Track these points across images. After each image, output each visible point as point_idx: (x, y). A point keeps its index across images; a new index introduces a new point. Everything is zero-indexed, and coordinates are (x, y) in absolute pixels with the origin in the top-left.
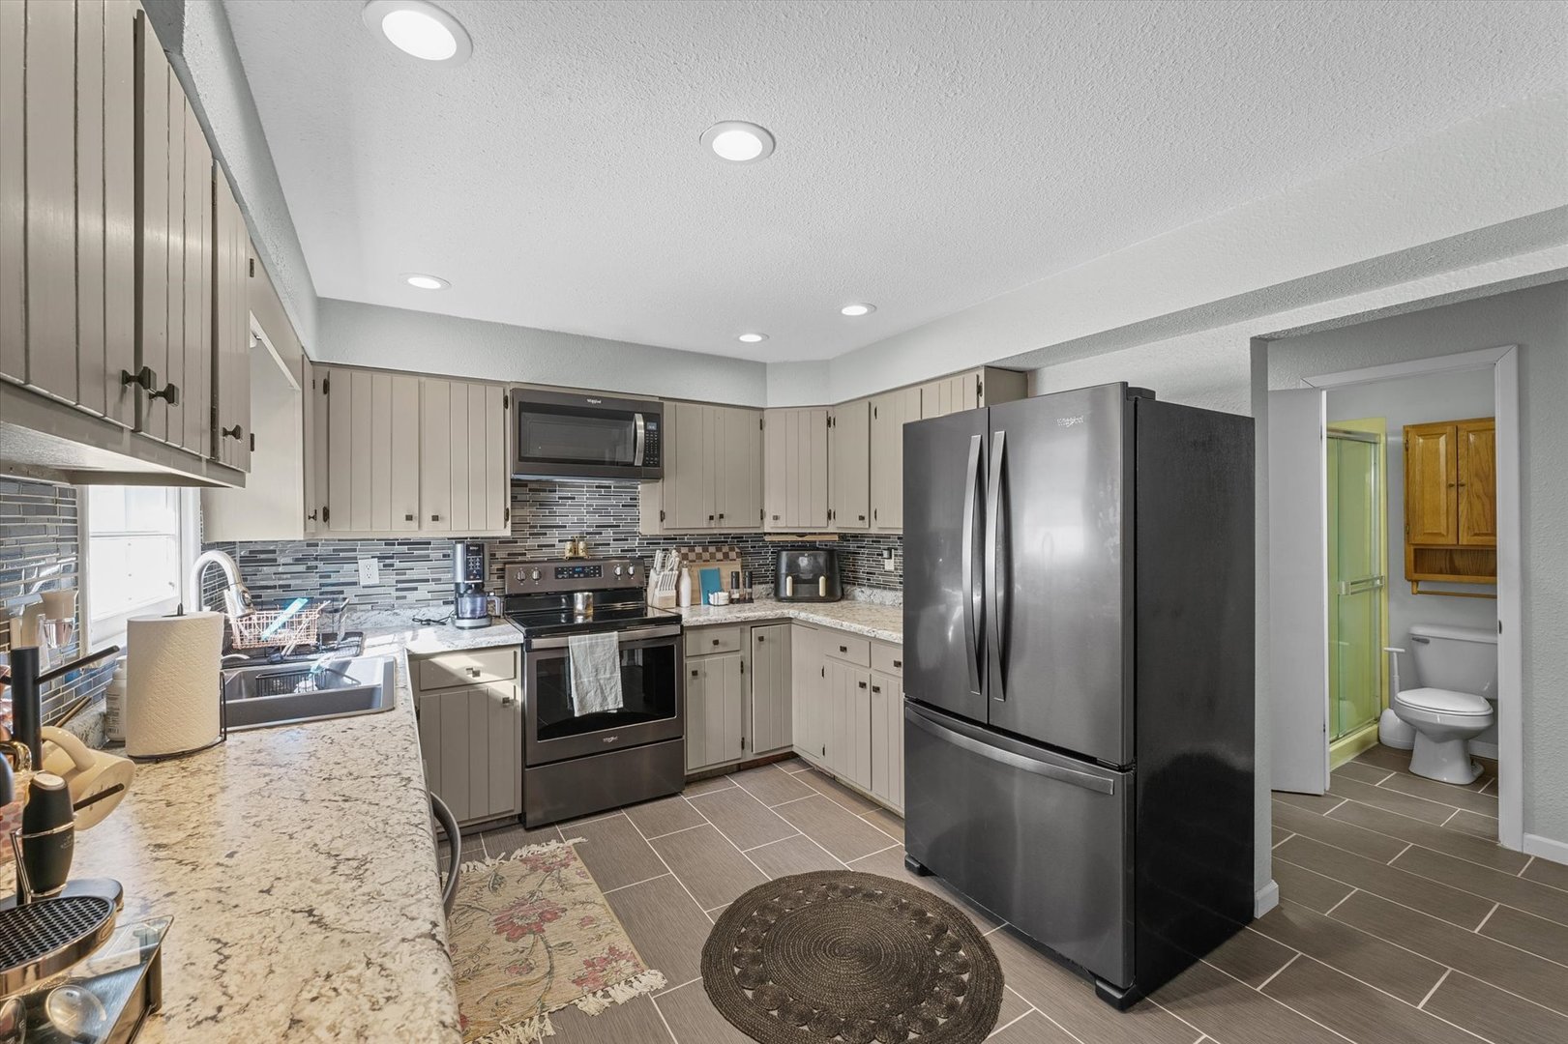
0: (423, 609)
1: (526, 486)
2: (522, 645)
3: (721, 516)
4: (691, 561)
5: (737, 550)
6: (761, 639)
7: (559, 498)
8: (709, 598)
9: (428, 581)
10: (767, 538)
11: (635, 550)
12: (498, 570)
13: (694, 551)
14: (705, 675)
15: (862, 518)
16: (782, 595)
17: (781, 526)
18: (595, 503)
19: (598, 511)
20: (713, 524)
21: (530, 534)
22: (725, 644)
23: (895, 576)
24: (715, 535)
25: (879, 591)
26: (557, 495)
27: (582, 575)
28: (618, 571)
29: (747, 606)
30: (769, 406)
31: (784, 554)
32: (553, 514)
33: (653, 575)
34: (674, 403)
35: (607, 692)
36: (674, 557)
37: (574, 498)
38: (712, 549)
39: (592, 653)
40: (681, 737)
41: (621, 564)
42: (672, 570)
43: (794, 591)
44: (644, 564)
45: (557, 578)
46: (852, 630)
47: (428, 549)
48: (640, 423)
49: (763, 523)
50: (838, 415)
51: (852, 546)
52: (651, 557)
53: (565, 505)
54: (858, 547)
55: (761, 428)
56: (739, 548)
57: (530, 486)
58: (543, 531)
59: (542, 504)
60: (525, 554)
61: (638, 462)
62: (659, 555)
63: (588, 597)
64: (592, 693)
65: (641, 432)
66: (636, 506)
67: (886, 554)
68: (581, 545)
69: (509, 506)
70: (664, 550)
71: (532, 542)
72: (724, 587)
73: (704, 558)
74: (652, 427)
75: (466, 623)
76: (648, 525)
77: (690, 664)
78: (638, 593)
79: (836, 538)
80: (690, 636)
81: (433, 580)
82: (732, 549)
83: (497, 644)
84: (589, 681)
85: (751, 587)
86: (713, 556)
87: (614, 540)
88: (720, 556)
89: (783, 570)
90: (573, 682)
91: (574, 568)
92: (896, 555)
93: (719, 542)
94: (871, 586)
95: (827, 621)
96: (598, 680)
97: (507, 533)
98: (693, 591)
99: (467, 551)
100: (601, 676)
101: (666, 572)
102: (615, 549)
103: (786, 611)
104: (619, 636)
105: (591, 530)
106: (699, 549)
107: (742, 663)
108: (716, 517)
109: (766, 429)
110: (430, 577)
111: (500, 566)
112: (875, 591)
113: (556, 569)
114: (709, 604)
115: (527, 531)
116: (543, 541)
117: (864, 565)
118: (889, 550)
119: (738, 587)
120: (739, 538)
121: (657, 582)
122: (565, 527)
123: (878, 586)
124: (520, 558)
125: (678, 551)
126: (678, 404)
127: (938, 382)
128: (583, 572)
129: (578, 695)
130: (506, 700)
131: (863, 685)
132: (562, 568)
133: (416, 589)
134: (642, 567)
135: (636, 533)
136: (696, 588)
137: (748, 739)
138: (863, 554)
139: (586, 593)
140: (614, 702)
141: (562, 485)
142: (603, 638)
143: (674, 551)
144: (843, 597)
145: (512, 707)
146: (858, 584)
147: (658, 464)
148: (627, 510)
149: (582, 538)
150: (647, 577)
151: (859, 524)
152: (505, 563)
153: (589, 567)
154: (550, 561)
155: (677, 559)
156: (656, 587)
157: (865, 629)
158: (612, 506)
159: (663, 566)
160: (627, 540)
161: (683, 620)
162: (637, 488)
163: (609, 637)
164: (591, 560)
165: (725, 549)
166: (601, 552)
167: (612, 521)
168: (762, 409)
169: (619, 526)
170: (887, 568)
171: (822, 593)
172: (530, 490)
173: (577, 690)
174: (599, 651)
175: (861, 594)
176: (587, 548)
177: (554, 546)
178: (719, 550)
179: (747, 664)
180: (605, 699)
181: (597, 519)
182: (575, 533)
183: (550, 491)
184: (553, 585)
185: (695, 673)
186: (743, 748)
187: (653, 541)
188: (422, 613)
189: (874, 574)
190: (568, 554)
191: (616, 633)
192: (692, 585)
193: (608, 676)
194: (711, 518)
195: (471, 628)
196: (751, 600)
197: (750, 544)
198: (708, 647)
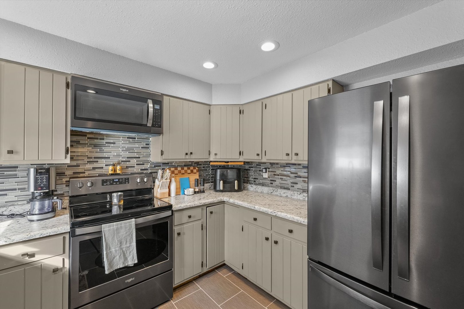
0: (10, 207)
1: (86, 136)
2: (69, 232)
3: (191, 153)
4: (176, 174)
5: (197, 169)
6: (211, 213)
7: (106, 143)
8: (184, 191)
9: (15, 189)
10: (211, 164)
11: (148, 170)
12: (66, 181)
13: (177, 169)
14: (184, 234)
15: (258, 155)
16: (218, 189)
17: (219, 158)
18: (127, 146)
19: (128, 150)
20: (187, 157)
21: (88, 162)
22: (194, 217)
23: (268, 180)
24: (187, 162)
25: (260, 186)
26: (104, 141)
27: (118, 183)
28: (138, 180)
29: (202, 195)
30: (213, 104)
31: (219, 171)
32: (102, 151)
33: (157, 182)
34: (169, 98)
35: (127, 255)
36: (168, 173)
37: (115, 143)
38: (186, 168)
39: (118, 233)
40: (171, 270)
41: (140, 177)
42: (167, 179)
43: (224, 187)
44: (152, 176)
45: (103, 185)
46: (261, 210)
47: (16, 171)
48: (151, 105)
49: (210, 157)
50: (246, 109)
51: (247, 167)
52: (156, 172)
53: (109, 147)
54: (249, 167)
55: (209, 114)
56: (197, 168)
57: (88, 136)
58: (96, 160)
59: (95, 146)
60: (84, 173)
61: (149, 124)
62: (160, 172)
63: (120, 195)
64: (118, 257)
65: (151, 110)
66: (149, 148)
67: (264, 171)
68: (118, 167)
69: (69, 145)
70: (162, 169)
71: (89, 166)
72: (191, 186)
73: (182, 173)
74: (157, 107)
75: (35, 218)
76: (155, 157)
77: (176, 229)
78: (150, 190)
79: (242, 163)
80: (176, 215)
81: (19, 189)
82: (195, 168)
83: (48, 235)
84: (116, 251)
85: (204, 185)
86: (186, 171)
87: (137, 165)
88: (189, 171)
89: (218, 177)
90: (105, 253)
91: (113, 180)
92: (269, 171)
93: (188, 165)
94: (256, 184)
95: (245, 204)
96: (121, 249)
97: (68, 161)
98: (177, 189)
99: (37, 172)
100: (124, 246)
101: (164, 180)
102: (137, 169)
103: (222, 198)
104: (136, 221)
105: (124, 160)
106: (179, 169)
107: (202, 225)
108: (189, 153)
109: (211, 114)
110: (17, 187)
111: (68, 179)
112: (258, 186)
113: (103, 181)
114: (184, 194)
115: (86, 160)
116: (95, 165)
117: (252, 174)
118: (266, 169)
119: (198, 186)
120: (198, 163)
121: (159, 186)
122: (109, 158)
123: (259, 184)
124: (81, 175)
125: (170, 170)
126: (171, 98)
127: (303, 89)
128: (119, 181)
129: (108, 260)
130: (56, 270)
131: (267, 239)
132: (106, 180)
133: (6, 195)
134: (151, 178)
135: (148, 161)
136: (178, 187)
137: (205, 262)
138: (252, 170)
139: (120, 193)
140: (132, 259)
141: (107, 135)
142: (125, 223)
143: (168, 170)
144: (244, 189)
145: (62, 273)
146: (249, 183)
147: (160, 126)
148: (144, 150)
149: (119, 163)
150: (154, 182)
151: (256, 157)
152: (70, 178)
153: (122, 179)
154: (100, 175)
155: (170, 174)
156: (159, 188)
157: (269, 211)
158: (135, 147)
159: (162, 177)
160: (144, 164)
161: (173, 207)
162: (149, 139)
163: (129, 222)
164: (124, 175)
165: (192, 168)
166: (130, 170)
167: (136, 155)
168: (210, 105)
169: (140, 158)
170: (264, 176)
171: (236, 188)
172: (88, 138)
173: (107, 257)
174: (123, 232)
175: (251, 188)
176: (122, 169)
177: (102, 168)
178: (189, 169)
179: (204, 225)
180: (126, 259)
181: (127, 154)
182: (115, 161)
183: (100, 139)
184: (100, 189)
185: (179, 234)
186: (202, 266)
187: (157, 165)
188: (9, 209)
189: (258, 179)
190: (110, 172)
191: (133, 219)
192: (177, 185)
193: (128, 245)
194: (187, 154)
195: (38, 220)
196: (204, 192)
197: (202, 166)
198: (185, 219)
